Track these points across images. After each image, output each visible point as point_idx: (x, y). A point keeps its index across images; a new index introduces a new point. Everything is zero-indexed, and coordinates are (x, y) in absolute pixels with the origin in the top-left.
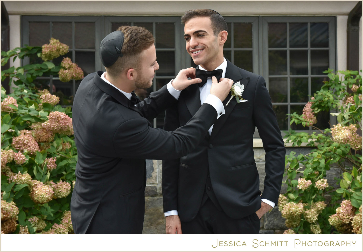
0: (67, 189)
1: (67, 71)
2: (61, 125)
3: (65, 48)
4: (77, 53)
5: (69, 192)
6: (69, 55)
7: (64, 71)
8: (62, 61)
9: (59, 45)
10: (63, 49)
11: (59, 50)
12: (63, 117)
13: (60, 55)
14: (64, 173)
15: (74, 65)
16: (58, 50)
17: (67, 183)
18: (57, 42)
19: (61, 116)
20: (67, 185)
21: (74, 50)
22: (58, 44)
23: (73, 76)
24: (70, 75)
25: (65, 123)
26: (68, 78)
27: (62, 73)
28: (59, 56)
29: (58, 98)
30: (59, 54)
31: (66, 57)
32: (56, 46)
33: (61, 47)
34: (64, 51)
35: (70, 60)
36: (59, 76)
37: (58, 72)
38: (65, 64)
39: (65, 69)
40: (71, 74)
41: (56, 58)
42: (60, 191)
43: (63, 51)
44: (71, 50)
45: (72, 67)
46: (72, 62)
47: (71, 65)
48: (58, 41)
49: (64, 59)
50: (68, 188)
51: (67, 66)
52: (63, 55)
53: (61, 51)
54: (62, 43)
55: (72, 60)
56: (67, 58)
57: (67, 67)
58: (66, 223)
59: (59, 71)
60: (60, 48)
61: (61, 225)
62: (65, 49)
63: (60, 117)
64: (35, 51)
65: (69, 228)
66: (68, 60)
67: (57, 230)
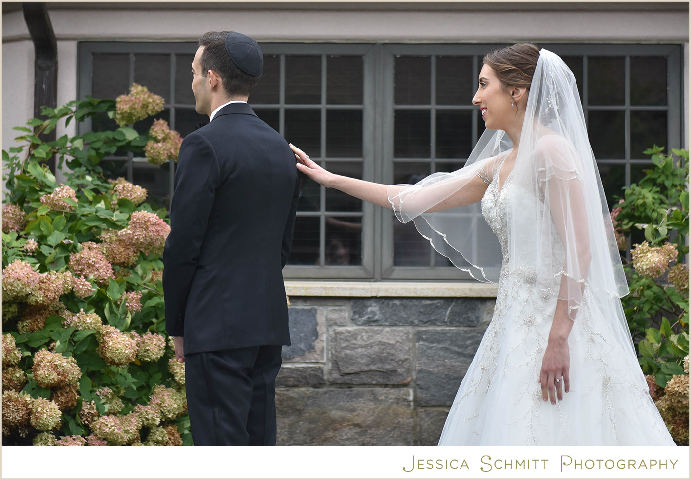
0: (159, 346)
1: (160, 144)
2: (151, 234)
3: (157, 102)
4: (178, 111)
5: (162, 353)
6: (164, 115)
7: (155, 145)
8: (152, 127)
9: (146, 96)
10: (154, 104)
11: (147, 106)
12: (154, 222)
13: (149, 116)
14: (154, 320)
15: (173, 133)
16: (145, 106)
17: (160, 336)
18: (142, 91)
19: (151, 219)
20: (159, 340)
21: (172, 106)
22: (144, 95)
23: (171, 153)
24: (166, 152)
25: (158, 231)
26: (162, 158)
27: (151, 148)
28: (146, 116)
29: (144, 190)
30: (147, 113)
31: (158, 119)
32: (141, 99)
33: (151, 100)
34: (156, 108)
35: (166, 124)
36: (146, 155)
37: (144, 147)
38: (156, 132)
39: (156, 140)
40: (167, 150)
41: (140, 121)
42: (147, 348)
43: (154, 108)
44: (168, 106)
45: (170, 138)
46: (170, 129)
47: (168, 133)
48: (145, 89)
49: (156, 122)
50: (161, 344)
51: (160, 136)
52: (154, 115)
53: (150, 107)
54: (152, 94)
55: (169, 125)
56: (161, 121)
57: (159, 138)
58: (157, 404)
59: (146, 145)
60: (149, 103)
61: (149, 407)
62: (157, 104)
63: (148, 221)
64: (104, 106)
65: (162, 412)
66: (162, 125)
67: (141, 414)
